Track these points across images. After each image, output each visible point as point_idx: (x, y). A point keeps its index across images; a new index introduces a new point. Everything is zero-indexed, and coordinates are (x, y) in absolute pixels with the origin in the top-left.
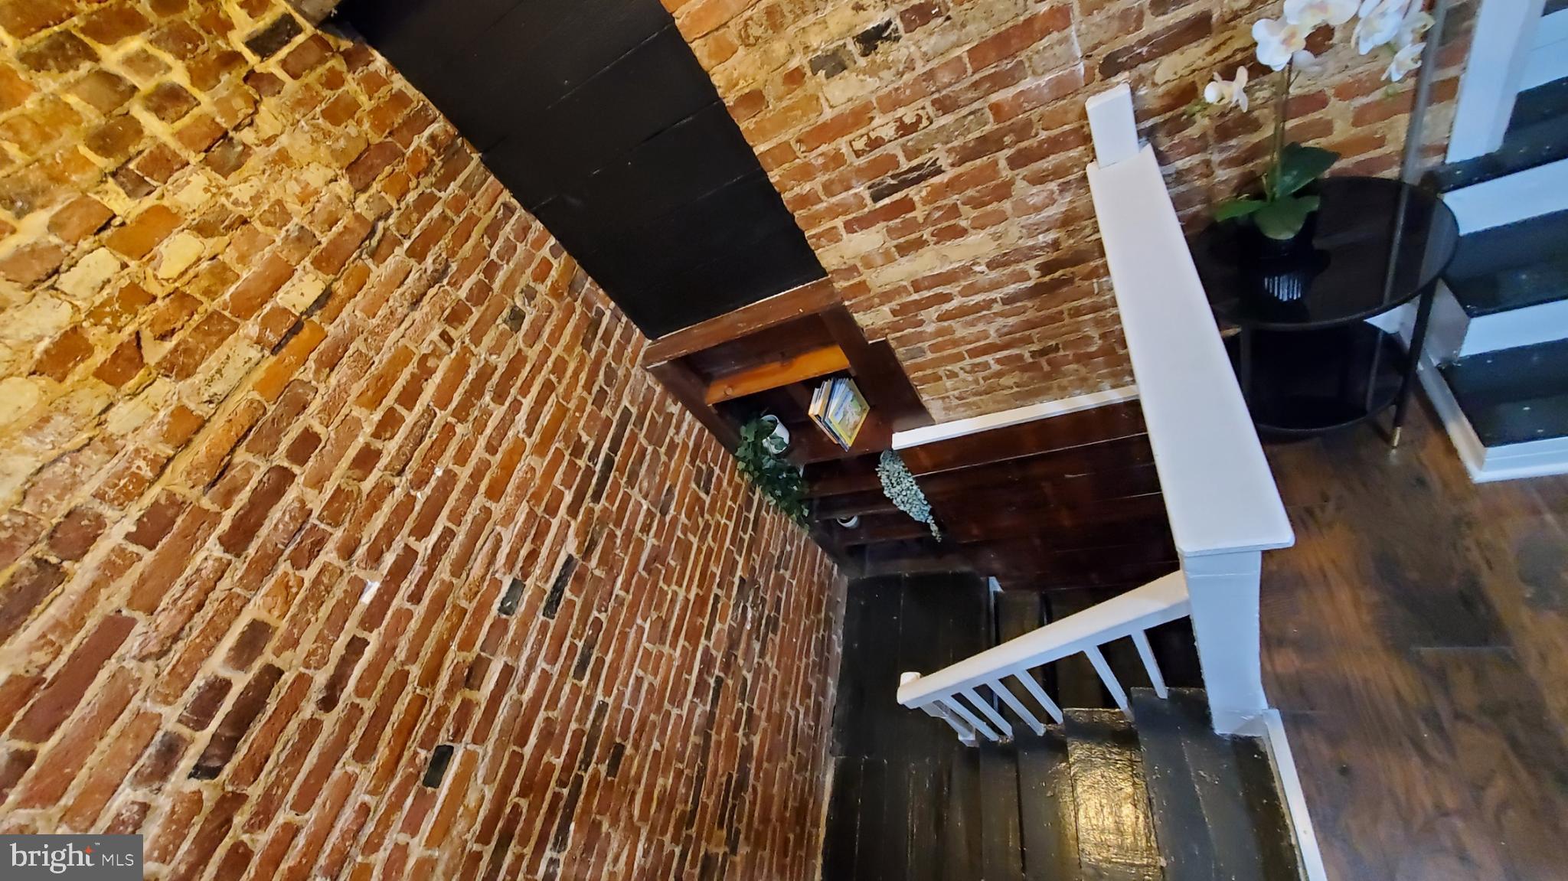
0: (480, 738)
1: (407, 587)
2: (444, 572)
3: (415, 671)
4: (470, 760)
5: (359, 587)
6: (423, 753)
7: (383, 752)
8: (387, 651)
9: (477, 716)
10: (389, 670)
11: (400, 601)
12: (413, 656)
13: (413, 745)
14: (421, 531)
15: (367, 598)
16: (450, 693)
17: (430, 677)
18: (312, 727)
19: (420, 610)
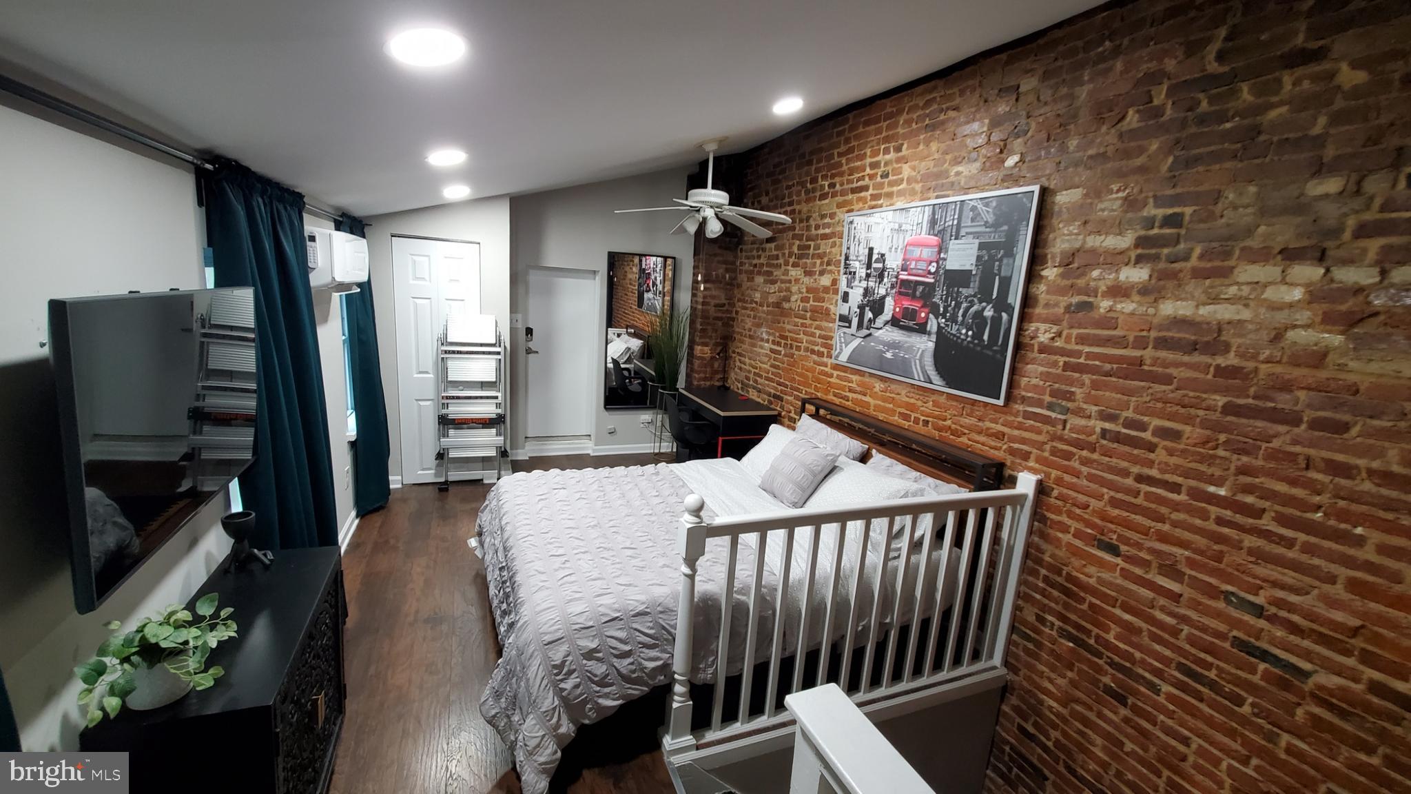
0: (1125, 574)
1: (1228, 514)
2: (1249, 541)
3: (1166, 527)
4: (1112, 567)
5: (1219, 483)
6: (1115, 537)
7: (1116, 512)
8: (1176, 507)
9: (1138, 571)
10: (1164, 510)
11: (1214, 511)
12: (1175, 524)
13: (1119, 529)
14: (1282, 520)
15: (1212, 489)
16: (1151, 551)
17: (1163, 538)
18: (1125, 473)
19: (1211, 526)
